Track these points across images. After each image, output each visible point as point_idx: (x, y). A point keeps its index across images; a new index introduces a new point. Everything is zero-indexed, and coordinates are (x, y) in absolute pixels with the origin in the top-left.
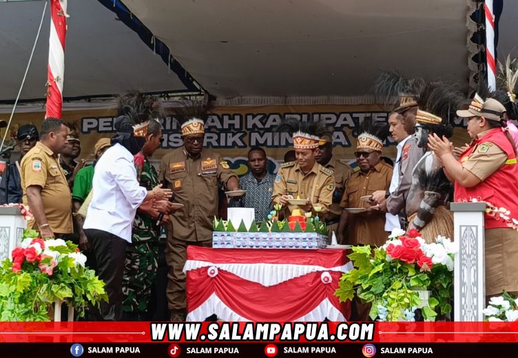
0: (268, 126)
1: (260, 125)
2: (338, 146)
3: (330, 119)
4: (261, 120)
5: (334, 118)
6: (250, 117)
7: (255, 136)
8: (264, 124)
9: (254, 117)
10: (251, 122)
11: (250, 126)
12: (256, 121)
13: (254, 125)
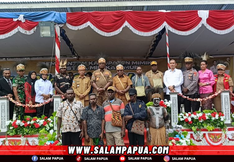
0: (94, 64)
1: (92, 64)
2: (113, 70)
3: (111, 63)
4: (92, 63)
5: (112, 62)
6: (89, 62)
7: (91, 67)
8: (93, 64)
9: (90, 62)
10: (90, 63)
11: (89, 64)
12: (91, 63)
13: (91, 64)
